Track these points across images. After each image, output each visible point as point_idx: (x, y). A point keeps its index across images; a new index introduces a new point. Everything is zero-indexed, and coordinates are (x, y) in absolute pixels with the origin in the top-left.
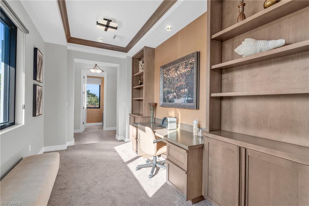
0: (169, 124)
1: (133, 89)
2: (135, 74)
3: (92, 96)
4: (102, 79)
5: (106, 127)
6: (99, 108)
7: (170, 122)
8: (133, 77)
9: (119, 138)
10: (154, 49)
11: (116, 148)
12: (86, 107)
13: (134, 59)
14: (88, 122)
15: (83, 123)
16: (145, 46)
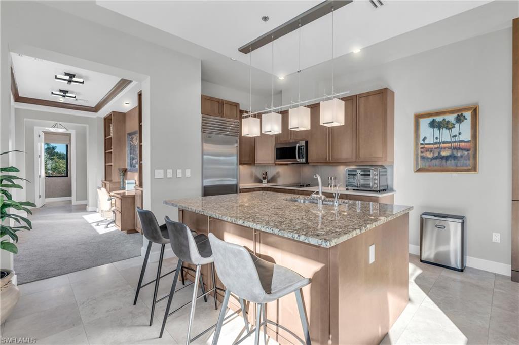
0: (126, 186)
1: (105, 153)
2: (108, 136)
3: (60, 158)
4: (69, 135)
5: (76, 200)
6: (67, 176)
7: (128, 183)
8: (105, 140)
9: (89, 209)
10: (124, 114)
11: (84, 216)
12: (43, 175)
13: (107, 120)
14: (47, 196)
15: (40, 196)
16: (113, 112)
